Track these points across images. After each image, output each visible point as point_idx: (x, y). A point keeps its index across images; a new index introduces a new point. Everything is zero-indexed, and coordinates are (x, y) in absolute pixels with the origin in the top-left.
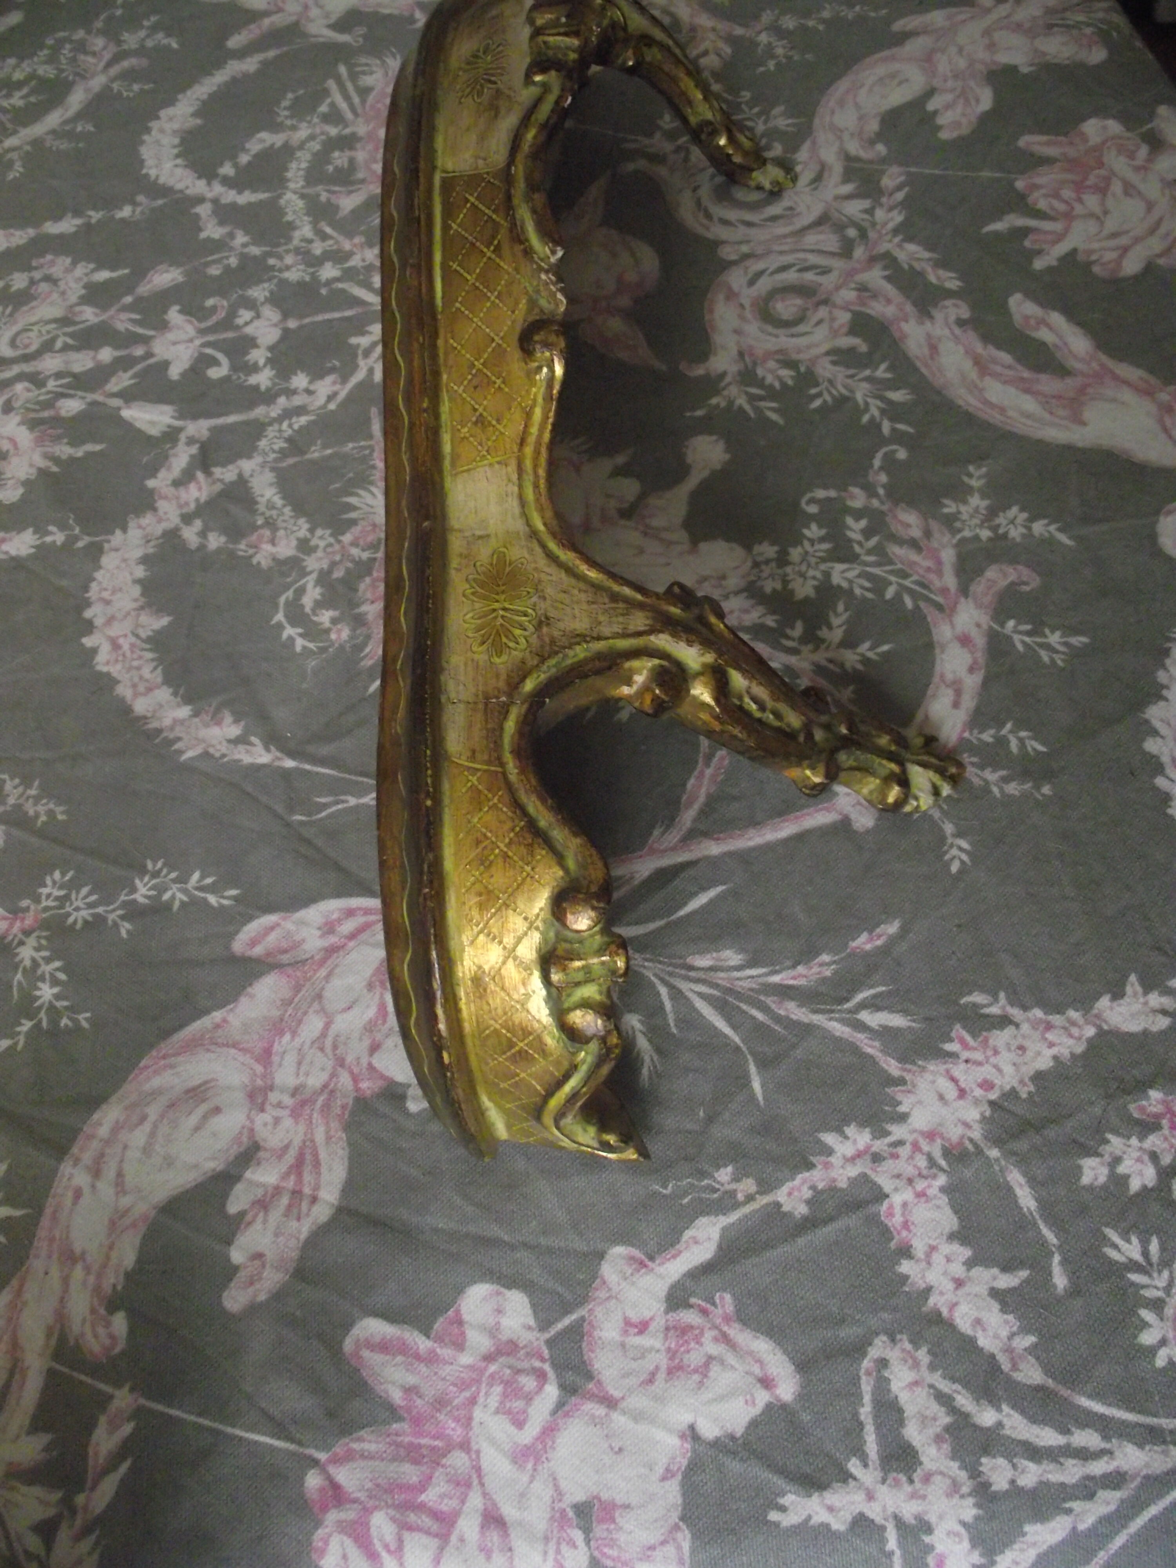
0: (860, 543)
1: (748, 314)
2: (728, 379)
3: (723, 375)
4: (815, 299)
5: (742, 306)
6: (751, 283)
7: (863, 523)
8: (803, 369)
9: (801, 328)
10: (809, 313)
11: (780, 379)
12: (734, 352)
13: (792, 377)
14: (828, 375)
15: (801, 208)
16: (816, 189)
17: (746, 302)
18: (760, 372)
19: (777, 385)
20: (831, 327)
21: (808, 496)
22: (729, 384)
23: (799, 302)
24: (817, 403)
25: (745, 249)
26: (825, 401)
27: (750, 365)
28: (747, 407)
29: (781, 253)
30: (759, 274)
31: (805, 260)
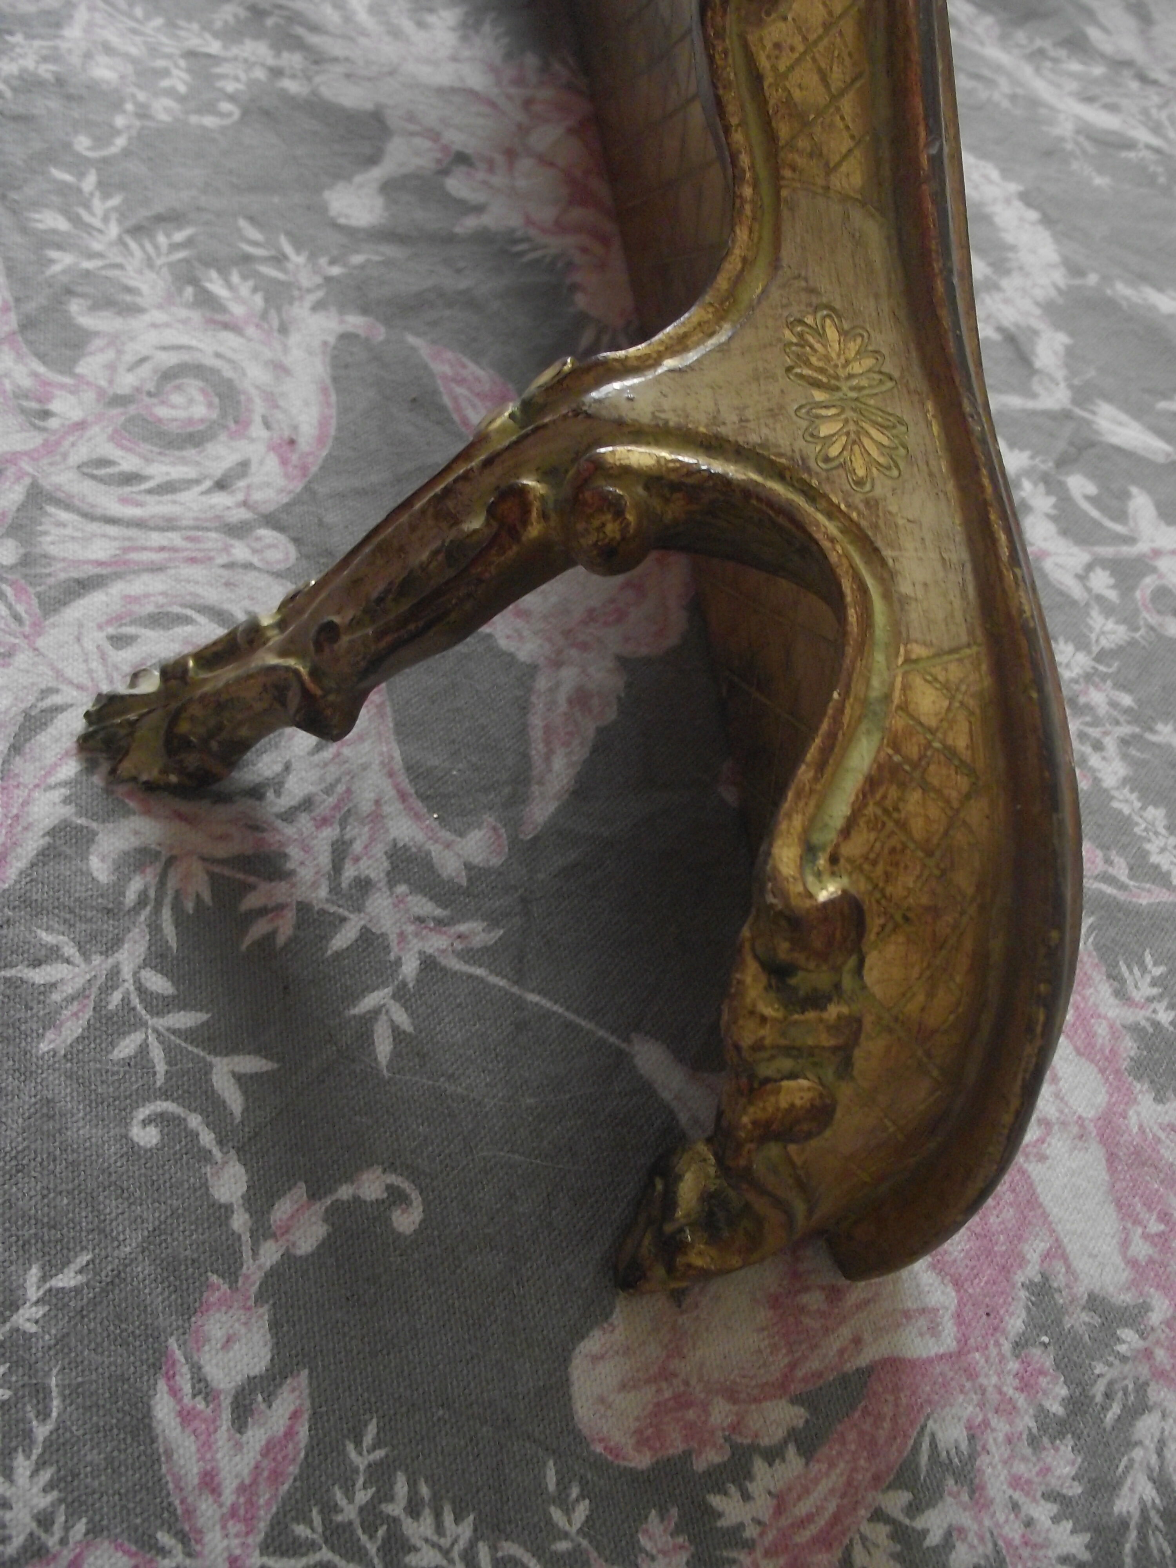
0: (177, 66)
1: (259, 407)
2: (311, 299)
3: (317, 307)
4: (132, 409)
5: (267, 425)
6: (243, 467)
7: (165, 83)
8: (189, 291)
9: (171, 359)
10: (150, 386)
11: (230, 286)
12: (294, 339)
13: (211, 281)
14: (151, 275)
15: (95, 638)
16: (46, 692)
17: (257, 430)
18: (258, 300)
19: (235, 278)
20: (120, 352)
21: (227, 122)
22: (309, 291)
23: (162, 412)
24: (179, 236)
25: (240, 551)
26: (168, 235)
27: (273, 313)
28: (288, 249)
29: (169, 525)
30: (221, 485)
31: (124, 501)
